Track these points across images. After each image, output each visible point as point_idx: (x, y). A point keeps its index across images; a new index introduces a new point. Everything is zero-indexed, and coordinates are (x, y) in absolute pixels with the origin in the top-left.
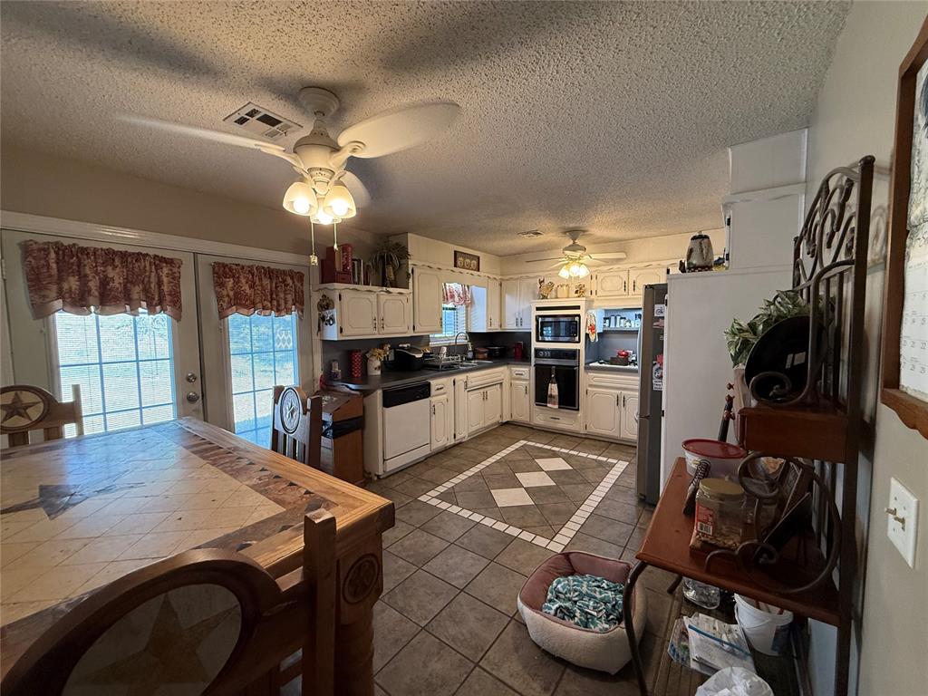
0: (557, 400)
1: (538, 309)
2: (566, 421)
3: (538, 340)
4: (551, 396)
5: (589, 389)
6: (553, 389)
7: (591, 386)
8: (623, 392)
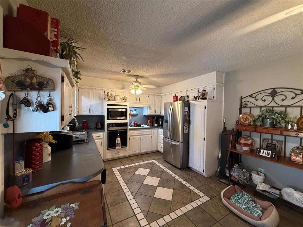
0: (120, 145)
1: (108, 105)
2: (121, 152)
3: (108, 119)
4: (118, 143)
5: (130, 137)
6: (119, 140)
7: (131, 136)
8: (142, 136)
